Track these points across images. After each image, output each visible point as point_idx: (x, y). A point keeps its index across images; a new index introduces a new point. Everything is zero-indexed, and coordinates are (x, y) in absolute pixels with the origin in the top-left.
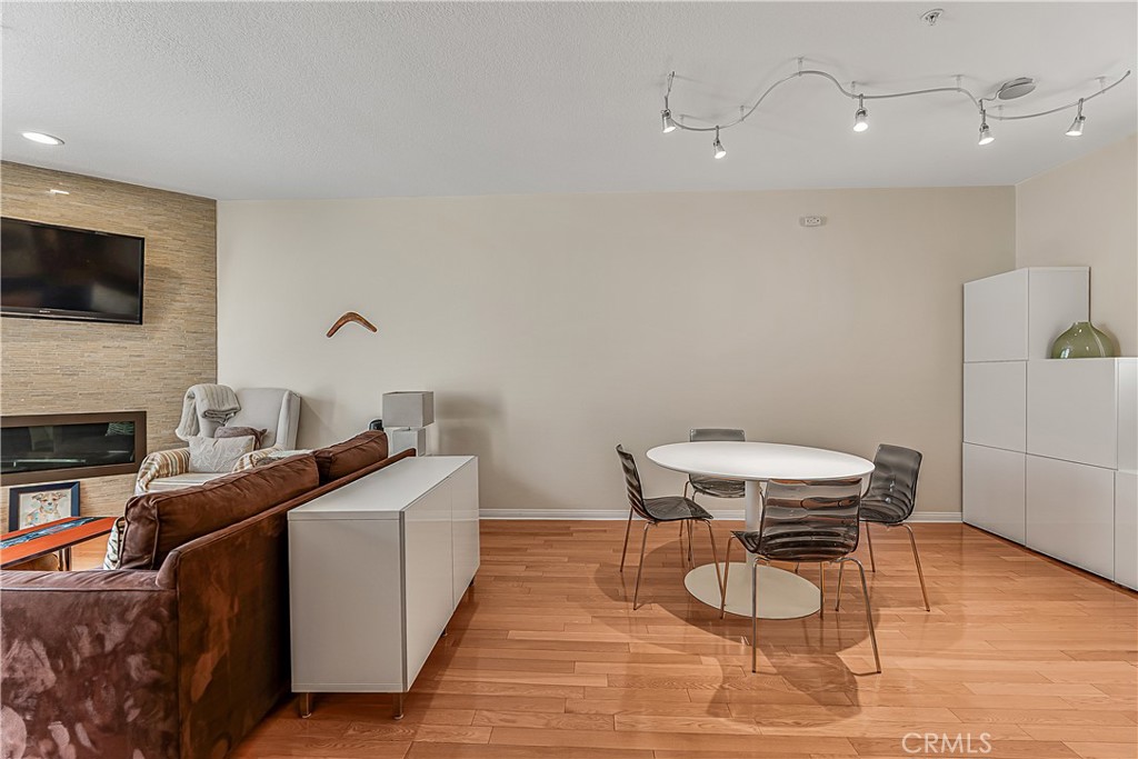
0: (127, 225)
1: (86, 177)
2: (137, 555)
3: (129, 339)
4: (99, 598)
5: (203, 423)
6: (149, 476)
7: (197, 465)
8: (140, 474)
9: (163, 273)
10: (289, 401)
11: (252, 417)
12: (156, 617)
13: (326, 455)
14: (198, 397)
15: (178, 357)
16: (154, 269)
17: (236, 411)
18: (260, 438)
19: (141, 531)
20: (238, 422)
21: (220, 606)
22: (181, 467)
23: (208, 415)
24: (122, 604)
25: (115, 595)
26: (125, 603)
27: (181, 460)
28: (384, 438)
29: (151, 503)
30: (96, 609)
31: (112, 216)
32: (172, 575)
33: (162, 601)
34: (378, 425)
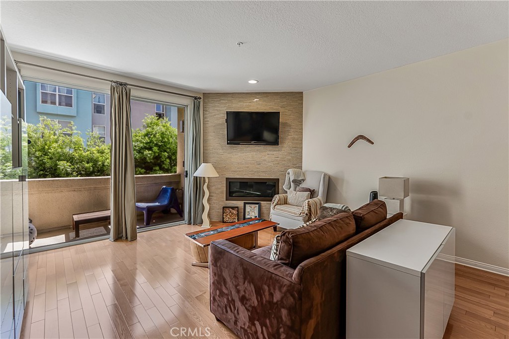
0: (274, 108)
1: (264, 93)
2: (284, 258)
3: (274, 151)
4: (272, 276)
5: (292, 184)
6: (275, 204)
7: (290, 202)
8: (272, 203)
9: (285, 124)
10: (324, 178)
11: (309, 183)
12: (293, 296)
13: (359, 215)
14: (291, 174)
15: (290, 157)
16: (282, 123)
17: (303, 180)
18: (312, 193)
19: (286, 248)
20: (303, 185)
21: (317, 295)
22: (285, 202)
23: (294, 181)
24: (280, 283)
25: (277, 277)
26: (281, 283)
27: (285, 199)
28: (383, 205)
29: (290, 236)
30: (271, 281)
31: (270, 105)
32: (300, 278)
33: (296, 289)
34: (375, 195)
